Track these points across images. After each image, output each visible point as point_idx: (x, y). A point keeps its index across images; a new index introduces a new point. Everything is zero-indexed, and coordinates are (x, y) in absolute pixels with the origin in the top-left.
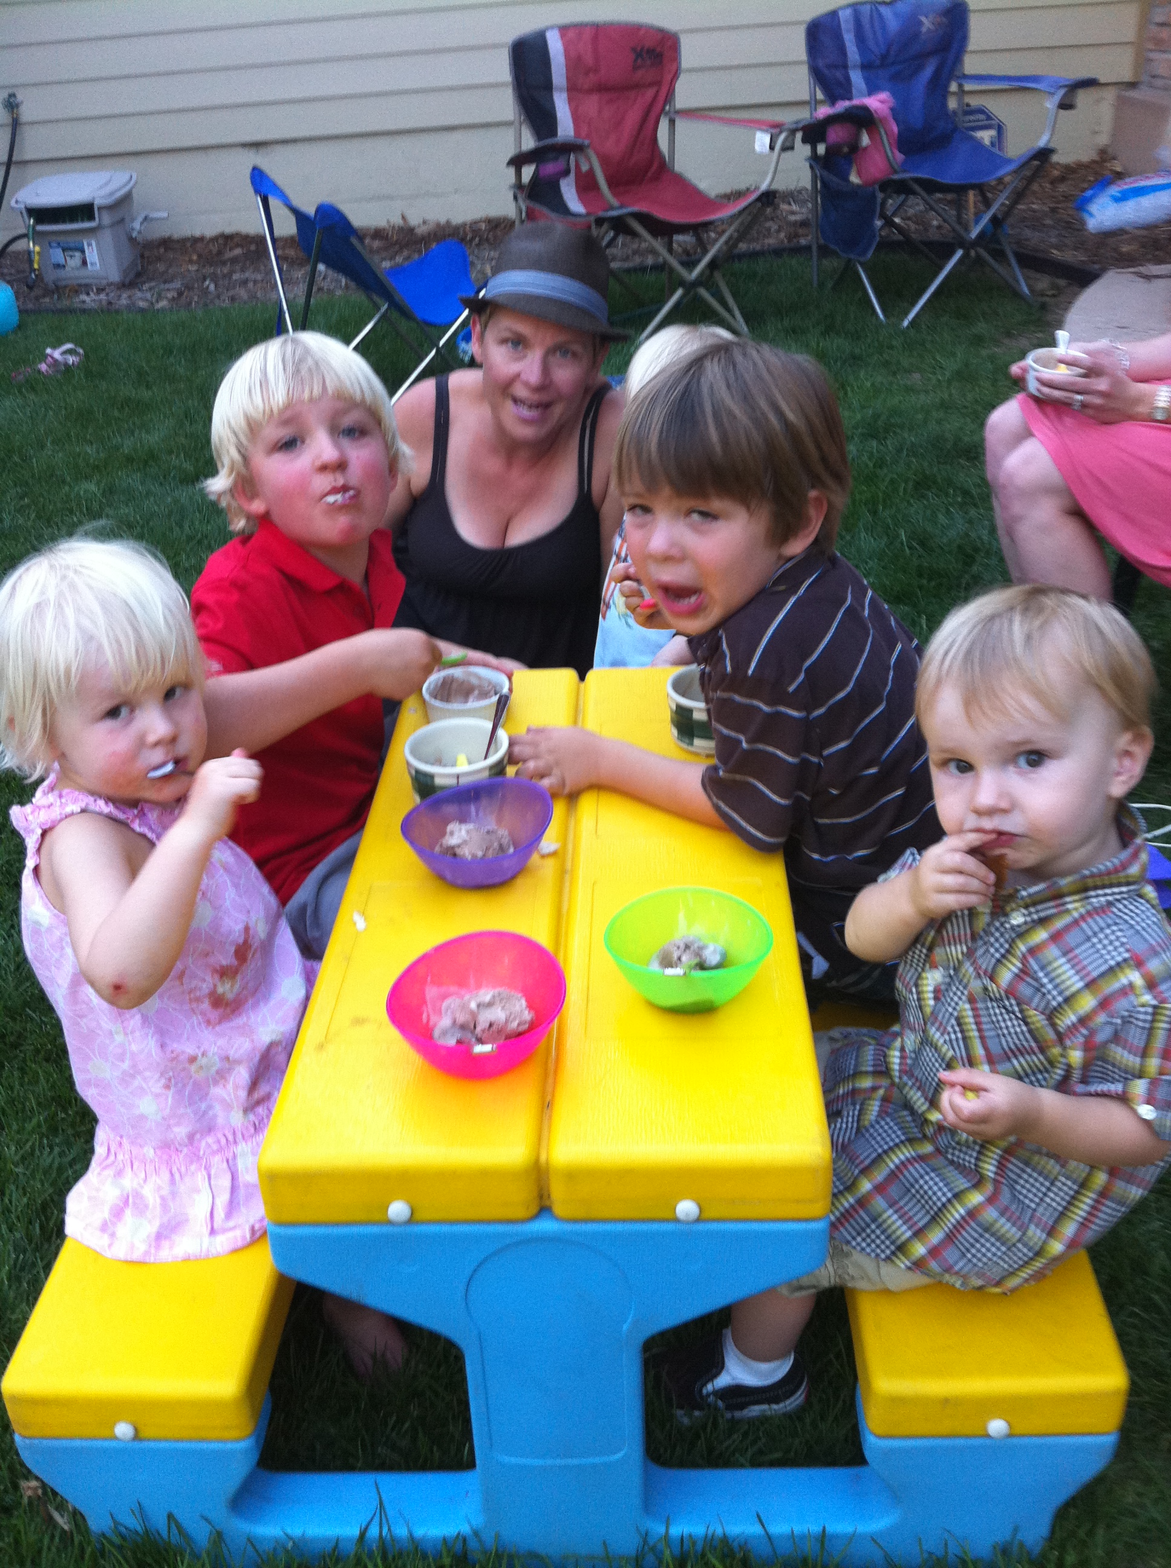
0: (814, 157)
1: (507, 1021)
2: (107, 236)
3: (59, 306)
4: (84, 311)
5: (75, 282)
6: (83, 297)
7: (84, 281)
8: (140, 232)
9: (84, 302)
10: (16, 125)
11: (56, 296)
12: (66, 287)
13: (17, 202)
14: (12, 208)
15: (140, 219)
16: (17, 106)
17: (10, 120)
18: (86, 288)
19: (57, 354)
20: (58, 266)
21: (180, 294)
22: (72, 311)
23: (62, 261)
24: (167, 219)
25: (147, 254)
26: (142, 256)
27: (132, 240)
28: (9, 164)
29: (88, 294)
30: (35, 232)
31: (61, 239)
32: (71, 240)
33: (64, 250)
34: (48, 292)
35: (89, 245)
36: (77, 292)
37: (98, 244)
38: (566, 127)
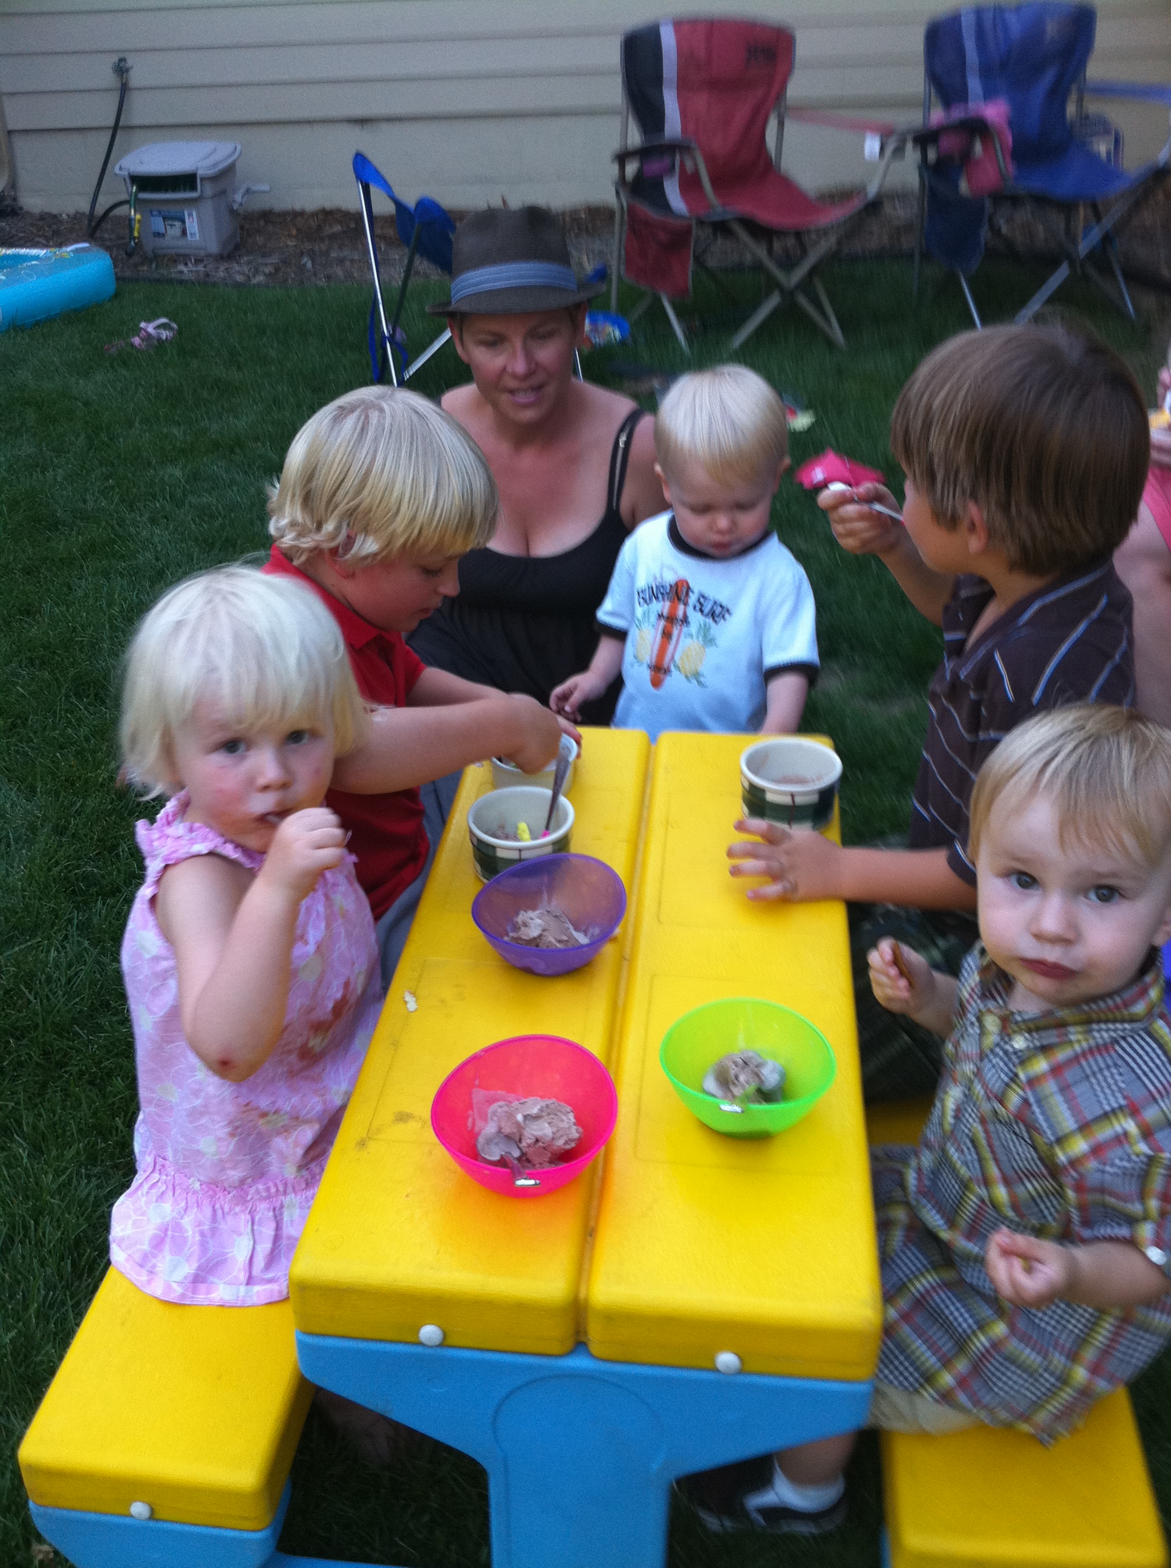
0: (924, 164)
1: (553, 1139)
2: (208, 207)
3: (156, 276)
4: (181, 282)
5: (173, 252)
6: (182, 267)
7: (182, 251)
8: (241, 204)
9: (182, 272)
10: (124, 90)
11: (154, 265)
12: (165, 256)
13: (121, 168)
14: (116, 175)
15: (242, 190)
16: (127, 70)
17: (119, 85)
18: (184, 258)
19: (150, 328)
20: (158, 235)
21: (277, 270)
22: (170, 281)
23: (162, 230)
24: (269, 192)
25: (247, 226)
26: (242, 228)
27: (233, 212)
28: (116, 128)
29: (186, 264)
30: (137, 199)
31: (165, 208)
32: (173, 209)
33: (164, 219)
34: (146, 260)
35: (190, 215)
36: (175, 261)
37: (199, 217)
38: (673, 123)
